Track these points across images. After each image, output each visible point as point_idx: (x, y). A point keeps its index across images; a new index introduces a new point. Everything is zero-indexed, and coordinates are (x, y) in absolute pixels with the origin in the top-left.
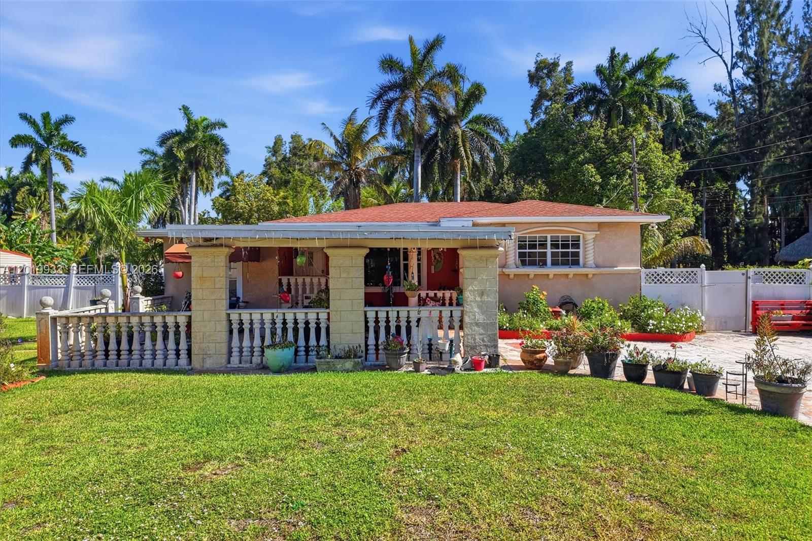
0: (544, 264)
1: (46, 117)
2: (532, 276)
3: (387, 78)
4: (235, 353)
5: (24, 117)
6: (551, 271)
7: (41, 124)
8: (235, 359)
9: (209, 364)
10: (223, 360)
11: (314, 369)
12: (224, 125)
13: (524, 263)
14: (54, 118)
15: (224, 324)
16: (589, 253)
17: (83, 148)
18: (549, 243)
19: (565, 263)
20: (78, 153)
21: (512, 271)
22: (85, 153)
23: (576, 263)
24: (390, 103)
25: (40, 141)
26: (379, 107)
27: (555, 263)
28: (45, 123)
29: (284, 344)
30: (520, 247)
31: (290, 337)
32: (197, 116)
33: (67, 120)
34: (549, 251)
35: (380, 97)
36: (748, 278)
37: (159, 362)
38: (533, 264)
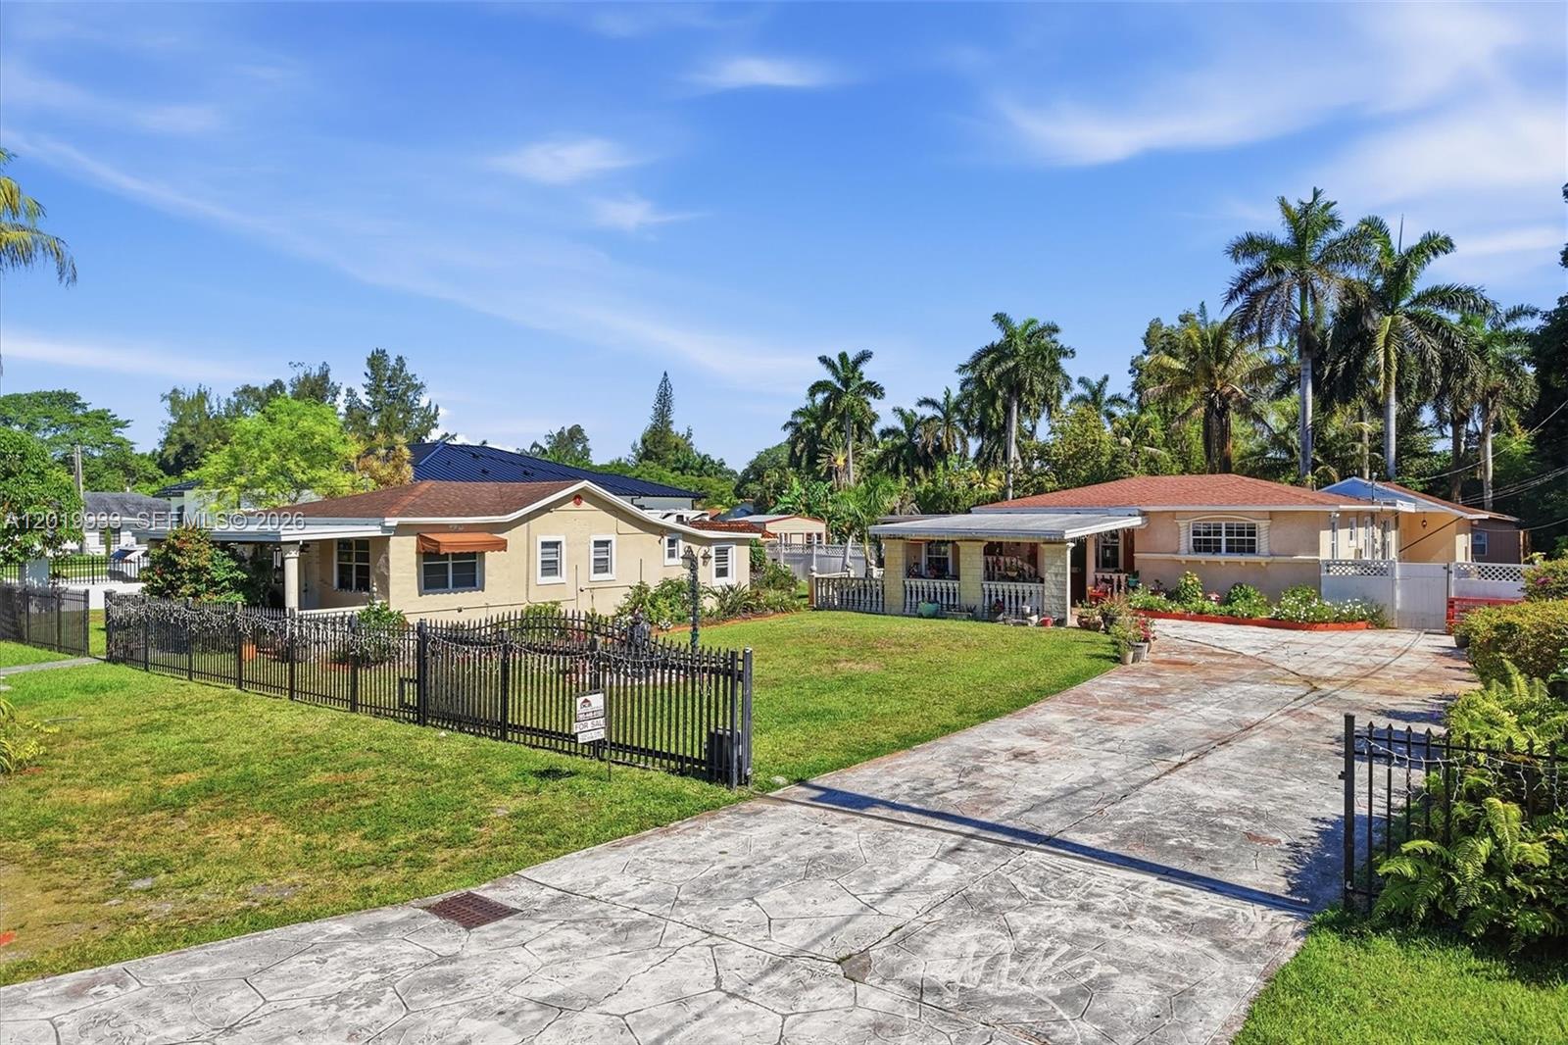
0: (1218, 550)
1: (843, 357)
2: (1203, 563)
3: (1248, 265)
4: (908, 606)
5: (823, 360)
6: (1223, 558)
7: (839, 365)
8: (907, 610)
9: (893, 611)
10: (901, 609)
11: (945, 618)
12: (1056, 330)
13: (1198, 550)
14: (851, 357)
15: (902, 586)
16: (1263, 542)
17: (882, 389)
18: (1224, 530)
19: (1241, 551)
20: (875, 395)
21: (1183, 557)
22: (883, 394)
23: (1252, 551)
24: (1256, 296)
25: (839, 385)
26: (1239, 301)
27: (1230, 550)
28: (842, 365)
29: (936, 601)
30: (1195, 533)
31: (939, 598)
32: (1018, 322)
33: (865, 356)
34: (1224, 538)
35: (1240, 289)
36: (1450, 572)
37: (874, 609)
38: (1207, 550)
